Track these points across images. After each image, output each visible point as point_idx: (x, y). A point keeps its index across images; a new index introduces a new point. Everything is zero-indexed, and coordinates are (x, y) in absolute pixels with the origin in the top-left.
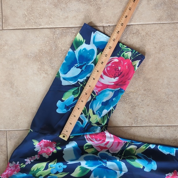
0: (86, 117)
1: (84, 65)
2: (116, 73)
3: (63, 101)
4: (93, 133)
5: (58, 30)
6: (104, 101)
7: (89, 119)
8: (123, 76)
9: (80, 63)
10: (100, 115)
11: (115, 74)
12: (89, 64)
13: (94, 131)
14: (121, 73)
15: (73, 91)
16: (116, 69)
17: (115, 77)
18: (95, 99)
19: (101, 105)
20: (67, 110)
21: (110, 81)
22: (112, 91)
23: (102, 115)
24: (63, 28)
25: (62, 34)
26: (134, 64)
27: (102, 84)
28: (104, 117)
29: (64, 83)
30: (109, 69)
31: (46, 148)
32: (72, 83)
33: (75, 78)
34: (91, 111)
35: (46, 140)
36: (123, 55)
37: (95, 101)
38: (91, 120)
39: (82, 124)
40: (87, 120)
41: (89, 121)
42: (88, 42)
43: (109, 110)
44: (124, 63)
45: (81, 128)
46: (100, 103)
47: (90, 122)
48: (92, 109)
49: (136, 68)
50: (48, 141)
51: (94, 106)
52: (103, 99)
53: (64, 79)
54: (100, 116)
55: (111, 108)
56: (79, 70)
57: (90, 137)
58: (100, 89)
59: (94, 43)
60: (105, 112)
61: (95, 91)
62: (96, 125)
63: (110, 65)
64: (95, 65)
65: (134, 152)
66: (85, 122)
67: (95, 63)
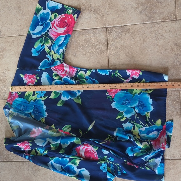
0: (51, 56)
1: (44, 23)
2: (64, 24)
3: (35, 48)
4: (56, 65)
6: (60, 44)
7: (52, 57)
8: (69, 26)
9: (41, 23)
10: (58, 53)
12: (47, 22)
13: (56, 64)
14: (67, 24)
15: (40, 41)
16: (64, 22)
17: (64, 27)
18: (54, 43)
20: (38, 53)
21: (61, 30)
22: (63, 36)
23: (60, 53)
25: (80, 34)
26: (74, 17)
27: (57, 33)
28: (61, 54)
29: (34, 37)
30: (60, 23)
31: (30, 80)
32: (39, 36)
33: (40, 32)
34: (52, 51)
35: (29, 75)
36: (67, 13)
37: (54, 45)
38: (53, 57)
39: (49, 61)
42: (44, 9)
43: (63, 49)
44: (68, 18)
45: (49, 63)
46: (57, 46)
47: (53, 59)
48: (53, 50)
49: (76, 19)
50: (30, 75)
51: (54, 48)
52: (59, 43)
53: (33, 34)
55: (64, 47)
56: (42, 27)
57: (54, 68)
58: (56, 36)
59: (48, 8)
60: (61, 51)
61: (53, 39)
62: (57, 60)
63: (59, 20)
64: (51, 22)
65: (84, 76)
66: (50, 59)
67: (51, 20)
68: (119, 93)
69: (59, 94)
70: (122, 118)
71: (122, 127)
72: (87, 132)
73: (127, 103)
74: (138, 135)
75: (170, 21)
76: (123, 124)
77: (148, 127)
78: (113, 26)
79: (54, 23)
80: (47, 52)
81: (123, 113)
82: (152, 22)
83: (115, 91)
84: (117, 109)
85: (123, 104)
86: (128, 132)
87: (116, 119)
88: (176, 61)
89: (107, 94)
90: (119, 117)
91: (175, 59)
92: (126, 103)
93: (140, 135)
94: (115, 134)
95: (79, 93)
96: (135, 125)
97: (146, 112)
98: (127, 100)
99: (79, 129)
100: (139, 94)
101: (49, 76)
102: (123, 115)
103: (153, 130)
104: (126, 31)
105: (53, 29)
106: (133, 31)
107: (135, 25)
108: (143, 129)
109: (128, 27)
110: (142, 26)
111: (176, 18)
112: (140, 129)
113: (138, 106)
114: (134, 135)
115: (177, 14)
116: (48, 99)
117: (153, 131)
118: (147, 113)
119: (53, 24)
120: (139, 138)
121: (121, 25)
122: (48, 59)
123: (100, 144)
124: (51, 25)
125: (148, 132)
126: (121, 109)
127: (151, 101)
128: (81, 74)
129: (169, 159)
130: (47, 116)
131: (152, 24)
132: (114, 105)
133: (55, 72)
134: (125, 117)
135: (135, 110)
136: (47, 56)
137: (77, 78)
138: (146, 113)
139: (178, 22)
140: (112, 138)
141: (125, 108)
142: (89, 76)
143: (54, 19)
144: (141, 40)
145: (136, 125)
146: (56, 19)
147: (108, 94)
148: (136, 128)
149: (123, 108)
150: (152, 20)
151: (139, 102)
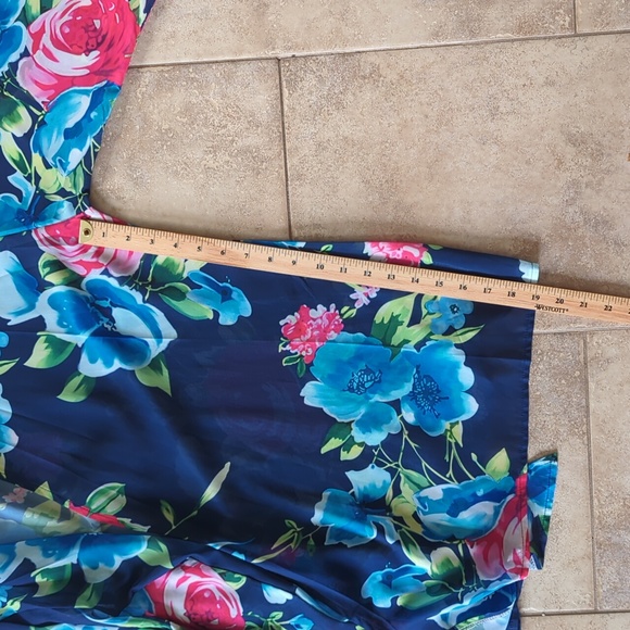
0: (29, 178)
2: (90, 38)
4: (56, 222)
5: (148, 74)
6: (70, 124)
7: (37, 183)
8: (110, 46)
10: (64, 166)
11: (87, 44)
12: (8, 26)
13: (56, 217)
14: (104, 37)
16: (89, 28)
17: (87, 52)
18: (43, 123)
19: (62, 139)
21: (74, 64)
22: (86, 93)
23: (71, 167)
24: (163, 65)
26: (133, 7)
27: (56, 76)
28: (75, 170)
30: (67, 30)
34: (36, 158)
37: (43, 130)
38: (41, 186)
39: (20, 201)
40: (32, 188)
41: (37, 188)
43: (85, 149)
44: (107, 7)
45: (20, 212)
46: (59, 133)
47: (42, 193)
48: (41, 153)
49: (142, 16)
51: (44, 143)
52: (65, 121)
54: (65, 170)
55: (90, 141)
57: (47, 235)
58: (52, 92)
60: (76, 156)
61: (39, 101)
62: (58, 198)
63: (67, 18)
64: (27, 26)
65: (180, 270)
66: (28, 193)
67: (26, 18)
68: (334, 341)
69: (70, 350)
70: (347, 446)
71: (348, 485)
72: (195, 513)
73: (367, 385)
74: (415, 516)
75: (550, 38)
76: (351, 475)
77: (454, 485)
78: (305, 53)
79: (42, 30)
80: (14, 161)
81: (353, 425)
82: (473, 41)
83: (316, 333)
84: (326, 410)
85: (351, 389)
86: (373, 505)
87: (324, 450)
88: (570, 210)
89: (281, 348)
90: (334, 443)
91: (570, 202)
92: (363, 386)
93: (421, 516)
94: (318, 517)
95: (159, 343)
96: (399, 478)
97: (447, 419)
98: (367, 371)
99: (162, 502)
100: (418, 346)
101: (21, 268)
102: (352, 437)
103: (475, 495)
104: (364, 77)
105: (39, 56)
106: (392, 76)
107: (403, 53)
108: (436, 492)
109: (372, 58)
110: (430, 56)
111: (573, 24)
112: (423, 493)
113: (412, 396)
114: (395, 518)
115: (579, 11)
116: (20, 369)
117: (477, 500)
118: (452, 425)
119: (37, 37)
120: (419, 530)
121: (340, 51)
122: (18, 193)
123: (255, 561)
124: (26, 41)
125: (457, 505)
126: (343, 409)
127: (467, 376)
128: (167, 260)
129: (539, 615)
130: (17, 446)
131: (475, 51)
132: (311, 394)
133: (49, 253)
134: (361, 444)
135: (399, 413)
136: (10, 178)
137: (150, 279)
138: (447, 425)
139: (580, 43)
140: (304, 533)
141: (360, 404)
142: (201, 269)
143: (41, 13)
144: (427, 117)
145: (407, 477)
146: (49, 14)
147: (288, 348)
148: (405, 487)
149: (351, 406)
150: (472, 33)
151: (419, 379)
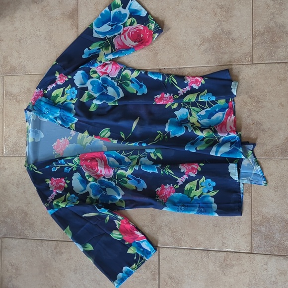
1: (115, 25)
2: (138, 38)
3: (89, 49)
9: (112, 22)
11: (136, 40)
12: (119, 25)
14: (142, 40)
15: (100, 43)
16: (139, 35)
17: (135, 42)
21: (130, 43)
26: (153, 36)
27: (124, 43)
29: (95, 35)
30: (133, 33)
32: (102, 37)
33: (104, 33)
36: (148, 26)
42: (124, 7)
53: (96, 31)
56: (110, 28)
58: (120, 47)
59: (129, 9)
61: (116, 48)
63: (135, 30)
64: (124, 27)
67: (124, 25)
79: (127, 30)
105: (122, 37)
119: (125, 31)
124: (122, 31)
143: (130, 25)
146: (131, 27)
